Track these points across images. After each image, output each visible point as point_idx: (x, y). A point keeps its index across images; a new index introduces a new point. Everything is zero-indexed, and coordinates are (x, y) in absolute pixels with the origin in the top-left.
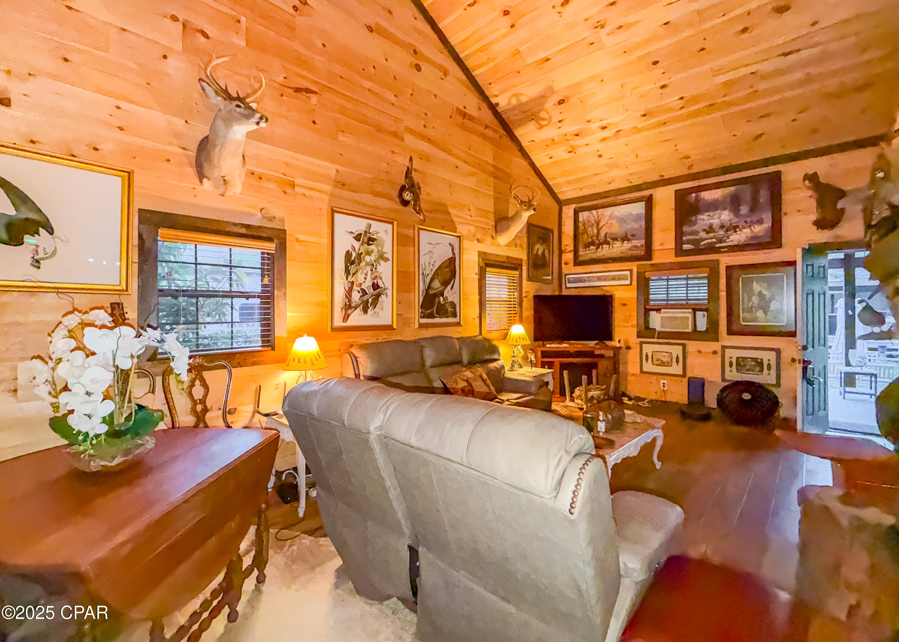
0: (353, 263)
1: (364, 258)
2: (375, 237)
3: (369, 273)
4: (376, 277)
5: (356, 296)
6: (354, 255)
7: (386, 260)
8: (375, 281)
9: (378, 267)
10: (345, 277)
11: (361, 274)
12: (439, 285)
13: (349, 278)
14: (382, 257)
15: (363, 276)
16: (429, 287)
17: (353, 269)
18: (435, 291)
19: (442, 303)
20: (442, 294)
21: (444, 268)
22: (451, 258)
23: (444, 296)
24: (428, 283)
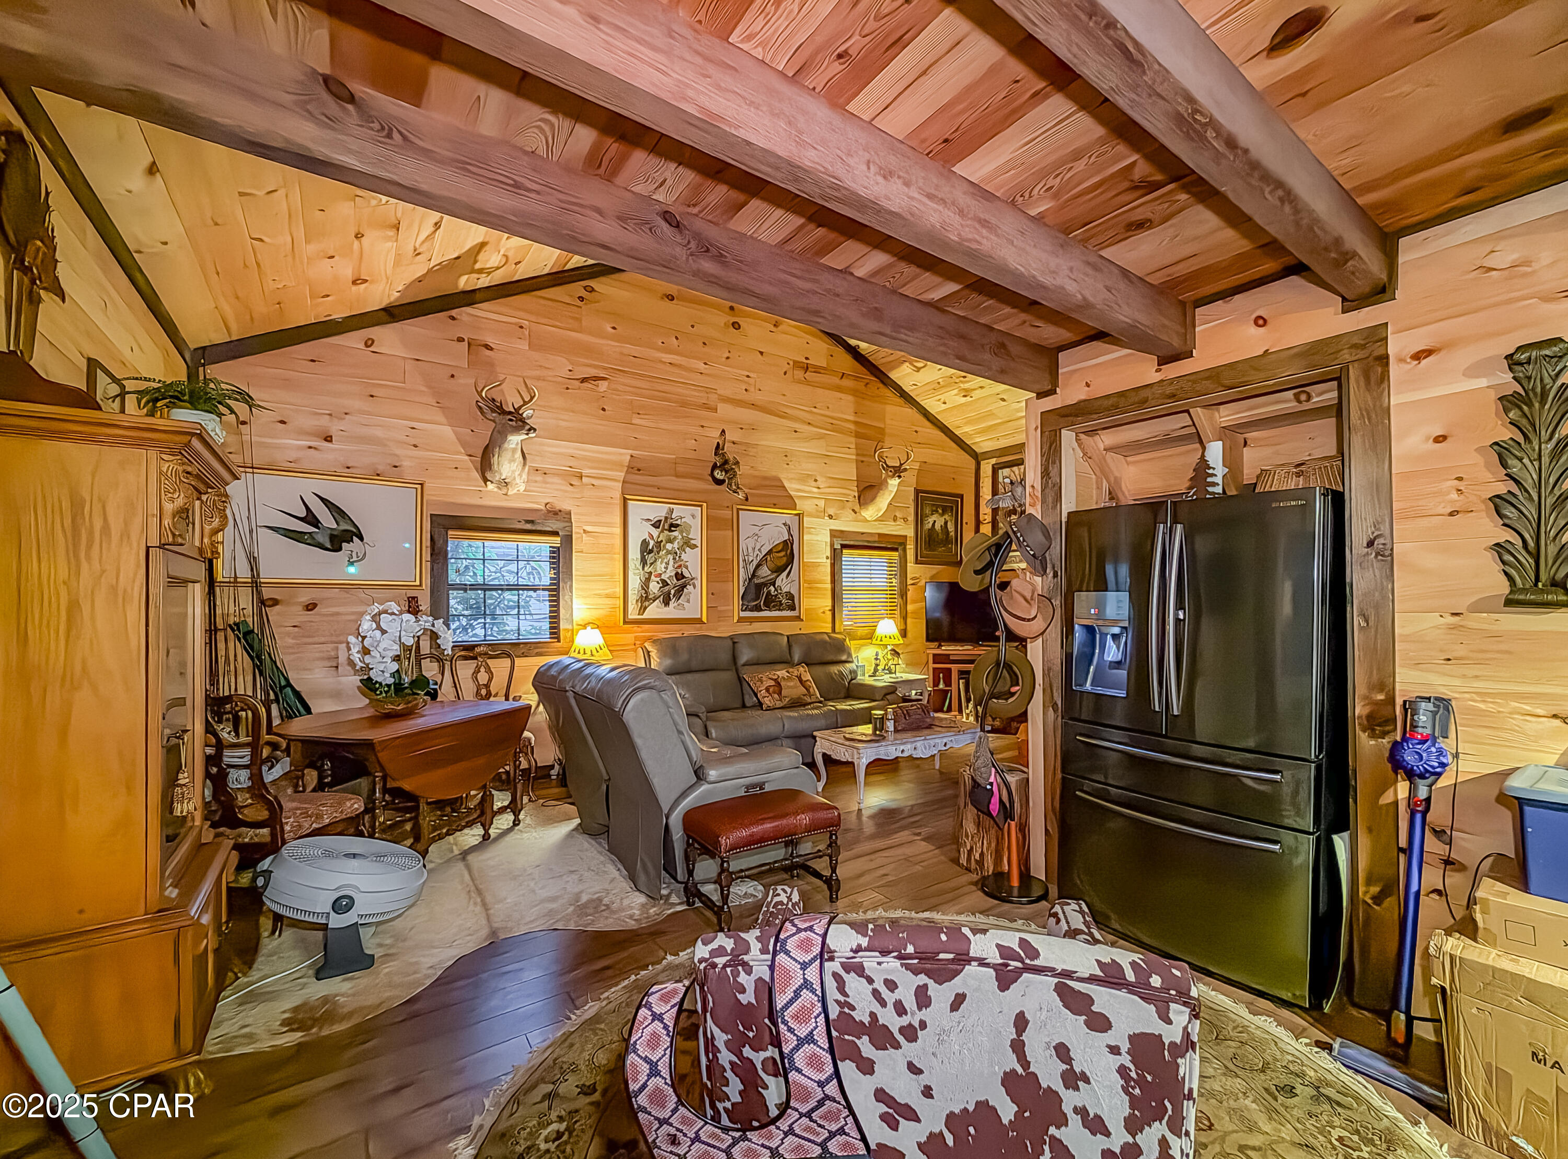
0: (651, 551)
1: (664, 546)
2: (678, 522)
3: (671, 562)
4: (680, 566)
5: (654, 587)
6: (652, 543)
7: (694, 547)
8: (679, 571)
9: (683, 556)
10: (641, 568)
11: (661, 563)
12: (769, 572)
13: (646, 569)
14: (688, 544)
15: (664, 565)
16: (754, 575)
17: (650, 558)
18: (762, 580)
19: (773, 594)
20: (773, 584)
21: (777, 552)
22: (786, 541)
23: (776, 586)
24: (752, 570)
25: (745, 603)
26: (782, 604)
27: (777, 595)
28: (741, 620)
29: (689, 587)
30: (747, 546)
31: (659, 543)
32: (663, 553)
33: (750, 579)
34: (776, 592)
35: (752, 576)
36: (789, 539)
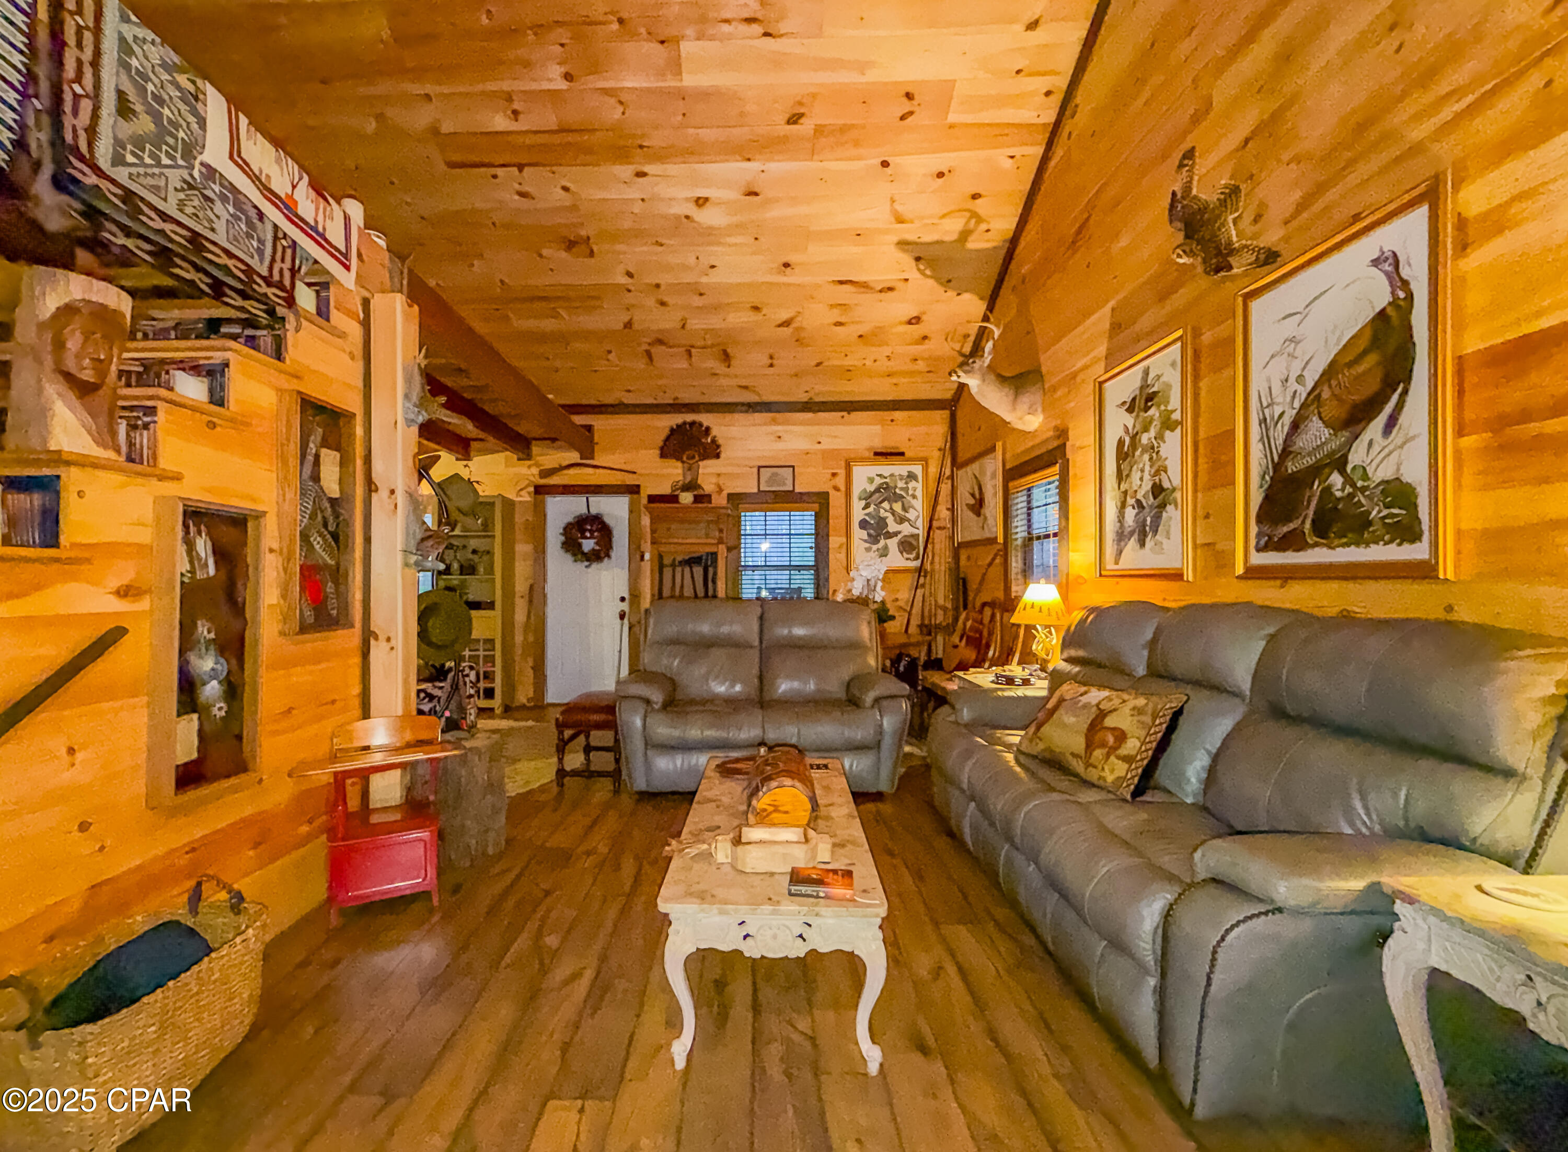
0: (1126, 457)
1: (1140, 440)
2: (1155, 389)
3: (1148, 466)
4: (1158, 470)
5: (1130, 515)
6: (1127, 441)
7: (1175, 425)
8: (1157, 479)
10: (1116, 486)
11: (1137, 472)
12: (1326, 433)
13: (1121, 487)
15: (1140, 474)
16: (1286, 452)
17: (1126, 467)
18: (1309, 461)
19: (1339, 494)
20: (1340, 463)
21: (1350, 365)
22: (1383, 311)
23: (1349, 468)
24: (1280, 441)
25: (1266, 529)
26: (1370, 523)
27: (1351, 496)
28: (1253, 573)
29: (1170, 508)
30: (1269, 380)
31: (1134, 437)
32: (1138, 453)
33: (1277, 467)
34: (1348, 489)
35: (1280, 456)
36: (1394, 303)
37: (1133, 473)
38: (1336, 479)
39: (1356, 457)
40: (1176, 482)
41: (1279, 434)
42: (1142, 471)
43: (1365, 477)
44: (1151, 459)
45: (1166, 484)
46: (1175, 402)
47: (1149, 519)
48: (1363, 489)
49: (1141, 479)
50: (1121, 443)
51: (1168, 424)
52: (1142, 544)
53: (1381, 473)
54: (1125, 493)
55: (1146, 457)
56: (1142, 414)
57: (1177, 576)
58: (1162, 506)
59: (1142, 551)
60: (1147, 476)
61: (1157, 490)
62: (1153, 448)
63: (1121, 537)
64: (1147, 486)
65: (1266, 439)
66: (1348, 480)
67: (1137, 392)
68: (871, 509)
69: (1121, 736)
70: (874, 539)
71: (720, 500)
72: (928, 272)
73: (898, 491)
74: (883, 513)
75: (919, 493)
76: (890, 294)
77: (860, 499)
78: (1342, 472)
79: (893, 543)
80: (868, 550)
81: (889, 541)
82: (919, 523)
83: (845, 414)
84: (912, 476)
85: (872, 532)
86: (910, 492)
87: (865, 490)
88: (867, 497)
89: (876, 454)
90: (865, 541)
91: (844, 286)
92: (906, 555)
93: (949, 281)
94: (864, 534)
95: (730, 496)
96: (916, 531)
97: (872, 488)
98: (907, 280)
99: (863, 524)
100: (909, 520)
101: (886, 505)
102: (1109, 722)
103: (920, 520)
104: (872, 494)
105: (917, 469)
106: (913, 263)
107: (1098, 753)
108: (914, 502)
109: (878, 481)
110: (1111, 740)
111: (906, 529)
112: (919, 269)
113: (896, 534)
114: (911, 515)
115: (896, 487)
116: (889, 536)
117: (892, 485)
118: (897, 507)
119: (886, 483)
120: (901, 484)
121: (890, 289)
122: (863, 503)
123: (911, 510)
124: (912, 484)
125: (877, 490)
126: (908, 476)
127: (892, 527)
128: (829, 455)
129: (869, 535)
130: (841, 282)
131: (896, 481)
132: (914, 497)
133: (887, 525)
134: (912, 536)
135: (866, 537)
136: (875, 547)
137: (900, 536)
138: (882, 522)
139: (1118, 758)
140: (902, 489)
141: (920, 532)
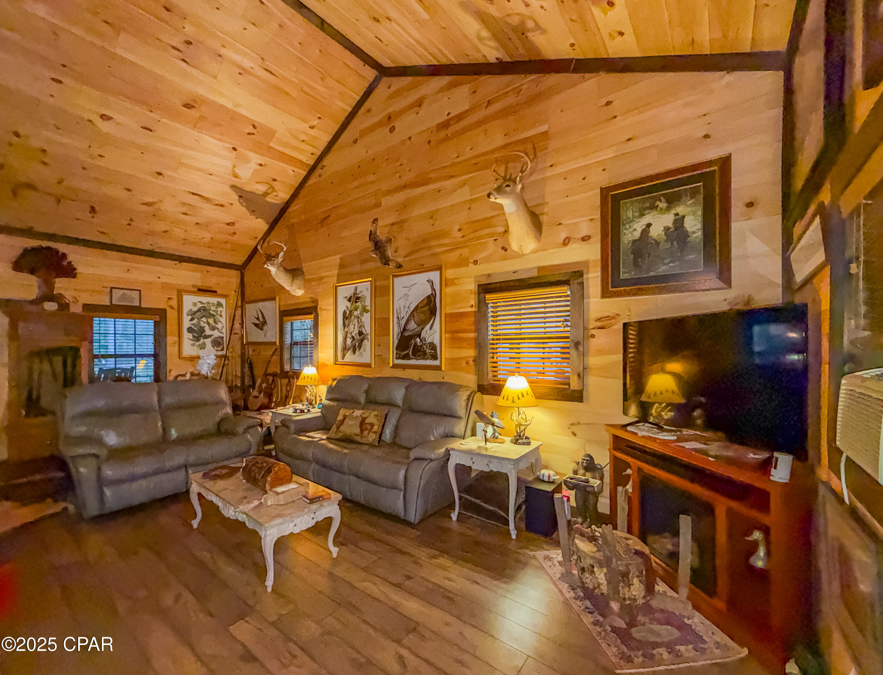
0: (347, 318)
1: (353, 313)
2: (360, 296)
3: (357, 324)
4: (361, 326)
5: (349, 341)
8: (360, 330)
9: (362, 319)
10: (343, 329)
12: (416, 326)
16: (404, 330)
17: (347, 323)
18: (411, 333)
19: (419, 344)
20: (419, 336)
21: (422, 307)
22: (429, 295)
23: (421, 337)
24: (403, 325)
25: (398, 352)
26: (426, 354)
27: (422, 345)
28: (395, 366)
29: (365, 340)
30: (400, 305)
31: (351, 312)
32: (352, 318)
33: (402, 333)
34: (421, 344)
35: (403, 330)
36: (432, 294)
37: (351, 325)
38: (418, 340)
39: (423, 335)
40: (368, 331)
41: (403, 322)
42: (354, 325)
43: (425, 341)
44: (358, 321)
45: (364, 332)
46: (368, 303)
47: (357, 344)
48: (425, 344)
49: (354, 328)
50: (345, 312)
51: (365, 310)
52: (354, 352)
53: (429, 340)
54: (347, 332)
55: (356, 320)
56: (354, 304)
57: (368, 366)
58: (362, 340)
59: (354, 356)
60: (356, 328)
61: (360, 333)
62: (359, 317)
63: (345, 349)
64: (356, 331)
65: (399, 323)
66: (421, 341)
67: (353, 295)
68: (195, 321)
69: (372, 425)
70: (197, 339)
71: (76, 309)
72: (244, 204)
73: (211, 312)
74: (202, 324)
75: (224, 314)
76: (221, 208)
77: (188, 315)
78: (420, 338)
79: (208, 341)
80: (193, 345)
81: (206, 340)
82: (224, 331)
83: (177, 262)
84: (219, 304)
85: (195, 334)
86: (219, 313)
87: (191, 310)
88: (193, 315)
89: (200, 290)
90: (192, 340)
91: (194, 196)
92: (215, 348)
93: (254, 211)
94: (190, 336)
95: (86, 307)
96: (221, 335)
97: (195, 309)
98: (232, 204)
99: (190, 330)
100: (218, 329)
101: (204, 319)
102: (367, 421)
103: (224, 329)
104: (195, 313)
105: (223, 301)
106: (237, 197)
107: (366, 433)
108: (221, 319)
109: (199, 305)
110: (369, 427)
111: (216, 334)
112: (240, 202)
113: (210, 336)
114: (219, 326)
115: (210, 310)
116: (206, 337)
117: (207, 308)
118: (211, 321)
119: (204, 307)
120: (213, 308)
121: (222, 206)
122: (190, 317)
123: (219, 323)
124: (220, 309)
125: (199, 310)
126: (217, 304)
127: (208, 332)
128: (165, 287)
129: (194, 336)
130: (193, 194)
131: (210, 306)
132: (221, 316)
133: (204, 331)
134: (220, 337)
135: (191, 338)
136: (197, 343)
137: (212, 338)
138: (202, 330)
139: (373, 432)
140: (214, 311)
141: (224, 336)
